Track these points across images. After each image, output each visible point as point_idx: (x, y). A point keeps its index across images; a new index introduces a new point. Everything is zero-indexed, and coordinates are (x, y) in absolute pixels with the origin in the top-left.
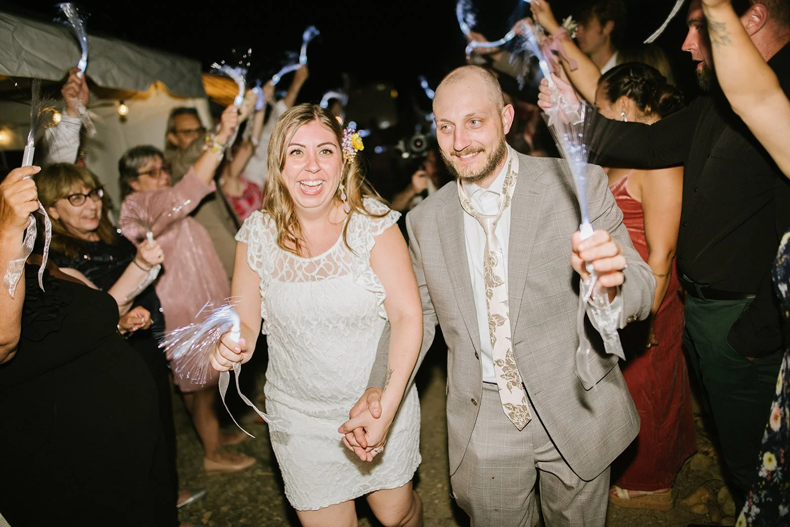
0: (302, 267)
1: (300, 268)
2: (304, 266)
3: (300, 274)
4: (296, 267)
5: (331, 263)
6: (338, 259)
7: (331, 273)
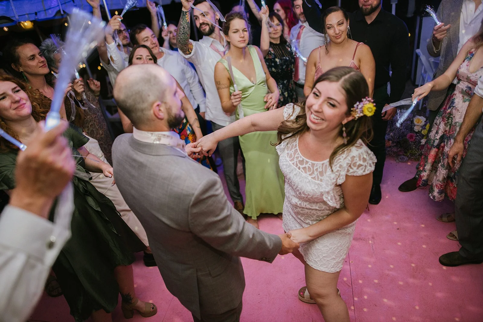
0: (298, 158)
1: (297, 158)
2: (300, 159)
3: (295, 160)
4: (296, 156)
5: (312, 168)
6: (317, 170)
7: (308, 173)
